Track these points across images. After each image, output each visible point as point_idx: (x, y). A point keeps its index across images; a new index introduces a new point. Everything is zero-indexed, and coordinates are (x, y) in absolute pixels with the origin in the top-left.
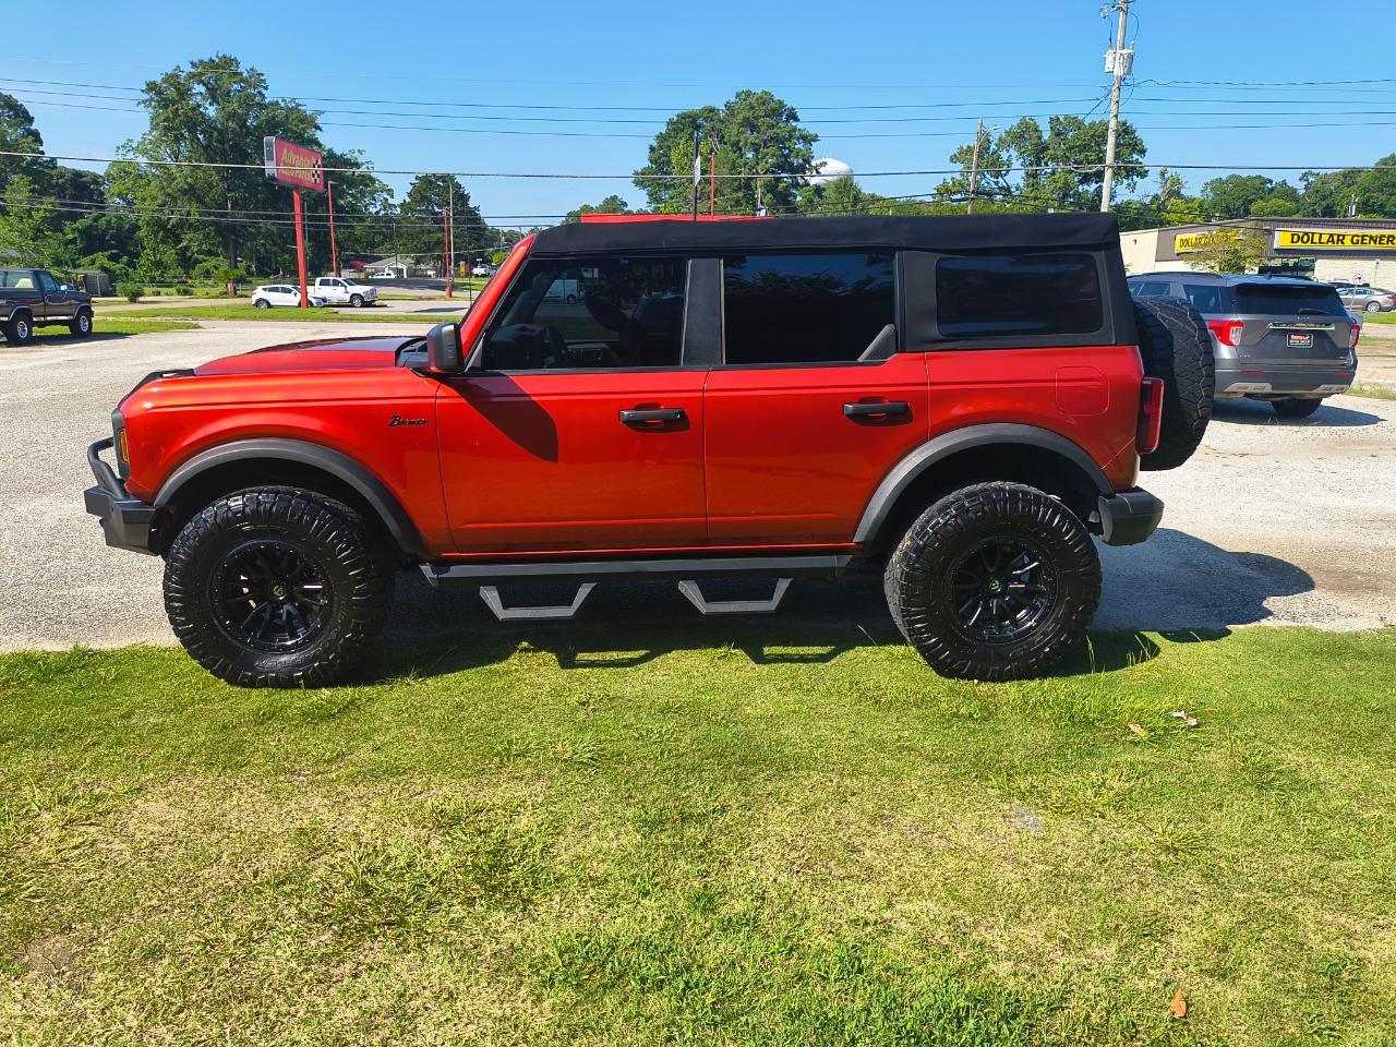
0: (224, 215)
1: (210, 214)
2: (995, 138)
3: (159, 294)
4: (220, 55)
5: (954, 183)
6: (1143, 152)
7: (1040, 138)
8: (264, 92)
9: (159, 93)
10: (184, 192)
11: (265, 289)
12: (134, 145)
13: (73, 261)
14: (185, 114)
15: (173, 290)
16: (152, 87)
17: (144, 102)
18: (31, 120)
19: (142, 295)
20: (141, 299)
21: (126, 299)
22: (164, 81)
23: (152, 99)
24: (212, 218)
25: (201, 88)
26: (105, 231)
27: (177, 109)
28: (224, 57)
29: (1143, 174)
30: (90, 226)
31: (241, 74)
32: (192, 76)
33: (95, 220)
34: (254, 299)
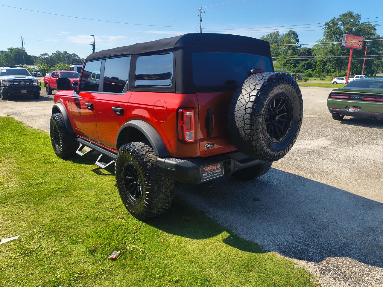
0: (340, 58)
1: (336, 58)
3: (316, 80)
4: (348, 12)
8: (360, 20)
9: (329, 25)
10: (330, 52)
11: (337, 79)
12: (321, 40)
13: (303, 71)
14: (334, 30)
15: (319, 79)
16: (326, 24)
17: (324, 28)
18: (298, 36)
19: (308, 80)
20: (307, 81)
21: (304, 81)
22: (330, 22)
23: (326, 27)
24: (336, 59)
25: (341, 22)
26: (312, 64)
27: (332, 29)
28: (349, 12)
30: (309, 62)
31: (354, 16)
32: (338, 19)
33: (311, 61)
34: (333, 81)
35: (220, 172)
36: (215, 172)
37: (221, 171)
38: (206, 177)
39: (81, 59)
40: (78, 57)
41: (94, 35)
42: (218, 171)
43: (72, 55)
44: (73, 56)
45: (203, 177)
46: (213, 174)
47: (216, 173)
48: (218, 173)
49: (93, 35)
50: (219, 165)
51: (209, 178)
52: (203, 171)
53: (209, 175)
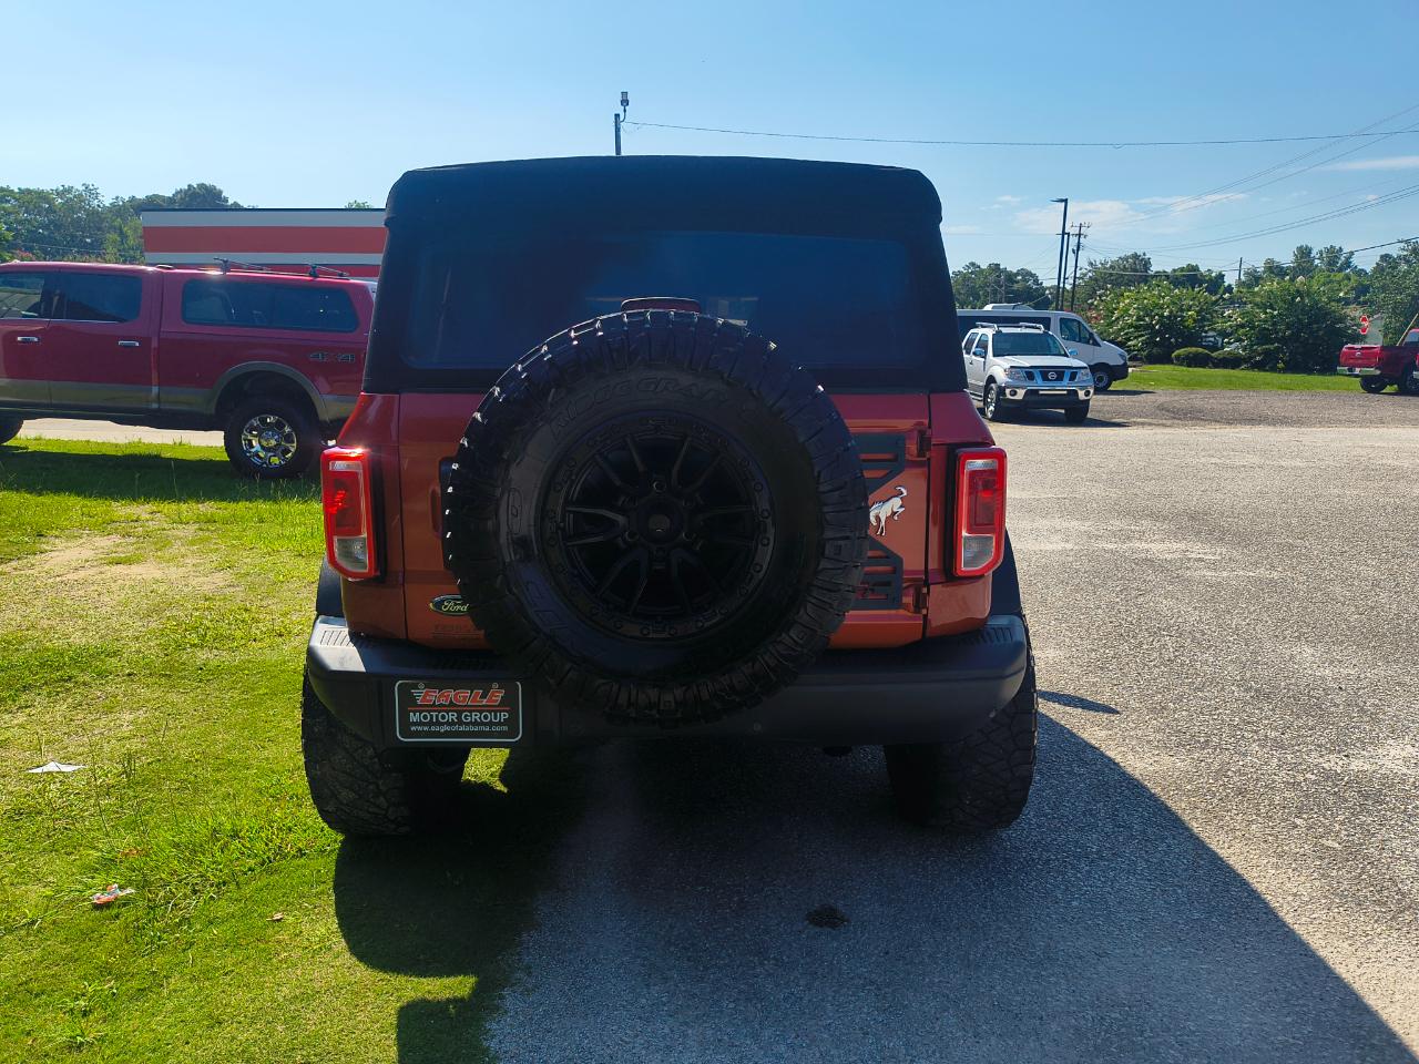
35: (500, 724)
36: (476, 716)
37: (512, 722)
38: (426, 728)
39: (1047, 288)
40: (1036, 281)
41: (1066, 201)
42: (491, 717)
43: (1017, 274)
44: (1020, 278)
45: (405, 723)
46: (460, 723)
47: (475, 723)
48: (491, 724)
49: (1061, 201)
50: (497, 695)
51: (439, 735)
52: (409, 702)
53: (443, 724)
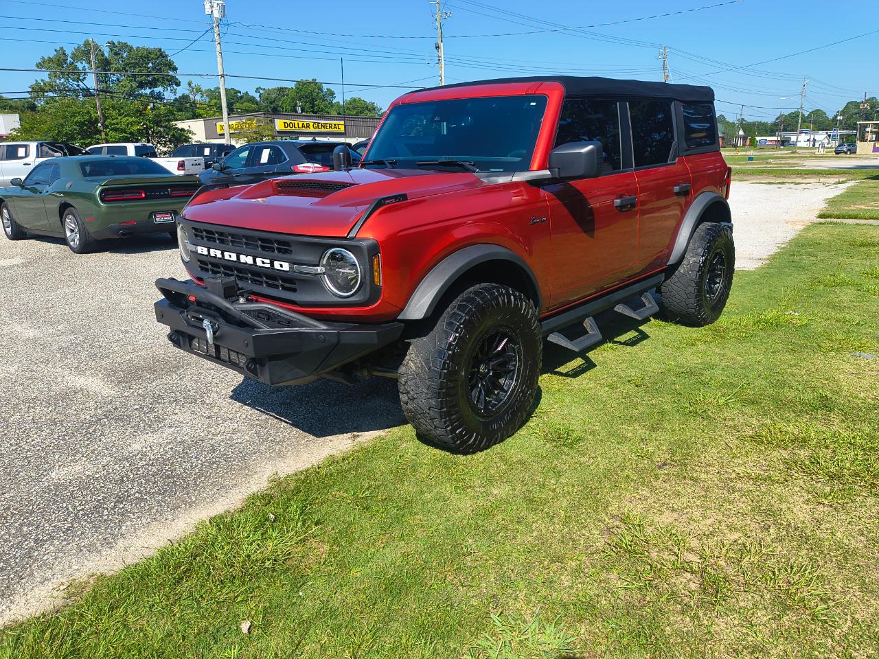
2: (69, 52)
5: (44, 83)
6: (175, 69)
7: (103, 55)
29: (178, 84)
